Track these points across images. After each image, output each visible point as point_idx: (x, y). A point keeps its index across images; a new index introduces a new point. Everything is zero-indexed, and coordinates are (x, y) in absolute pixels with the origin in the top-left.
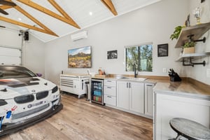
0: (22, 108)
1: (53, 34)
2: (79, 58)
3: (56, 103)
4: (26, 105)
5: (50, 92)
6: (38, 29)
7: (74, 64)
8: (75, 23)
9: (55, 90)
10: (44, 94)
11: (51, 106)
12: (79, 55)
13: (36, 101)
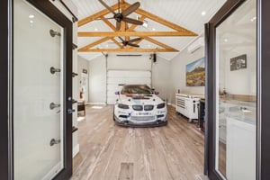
0: (135, 113)
1: (173, 50)
2: (195, 74)
3: (162, 119)
4: (138, 112)
5: (155, 107)
6: (162, 51)
7: (191, 81)
8: (189, 32)
9: (160, 106)
10: (151, 108)
11: (156, 119)
12: (196, 70)
13: (144, 111)
